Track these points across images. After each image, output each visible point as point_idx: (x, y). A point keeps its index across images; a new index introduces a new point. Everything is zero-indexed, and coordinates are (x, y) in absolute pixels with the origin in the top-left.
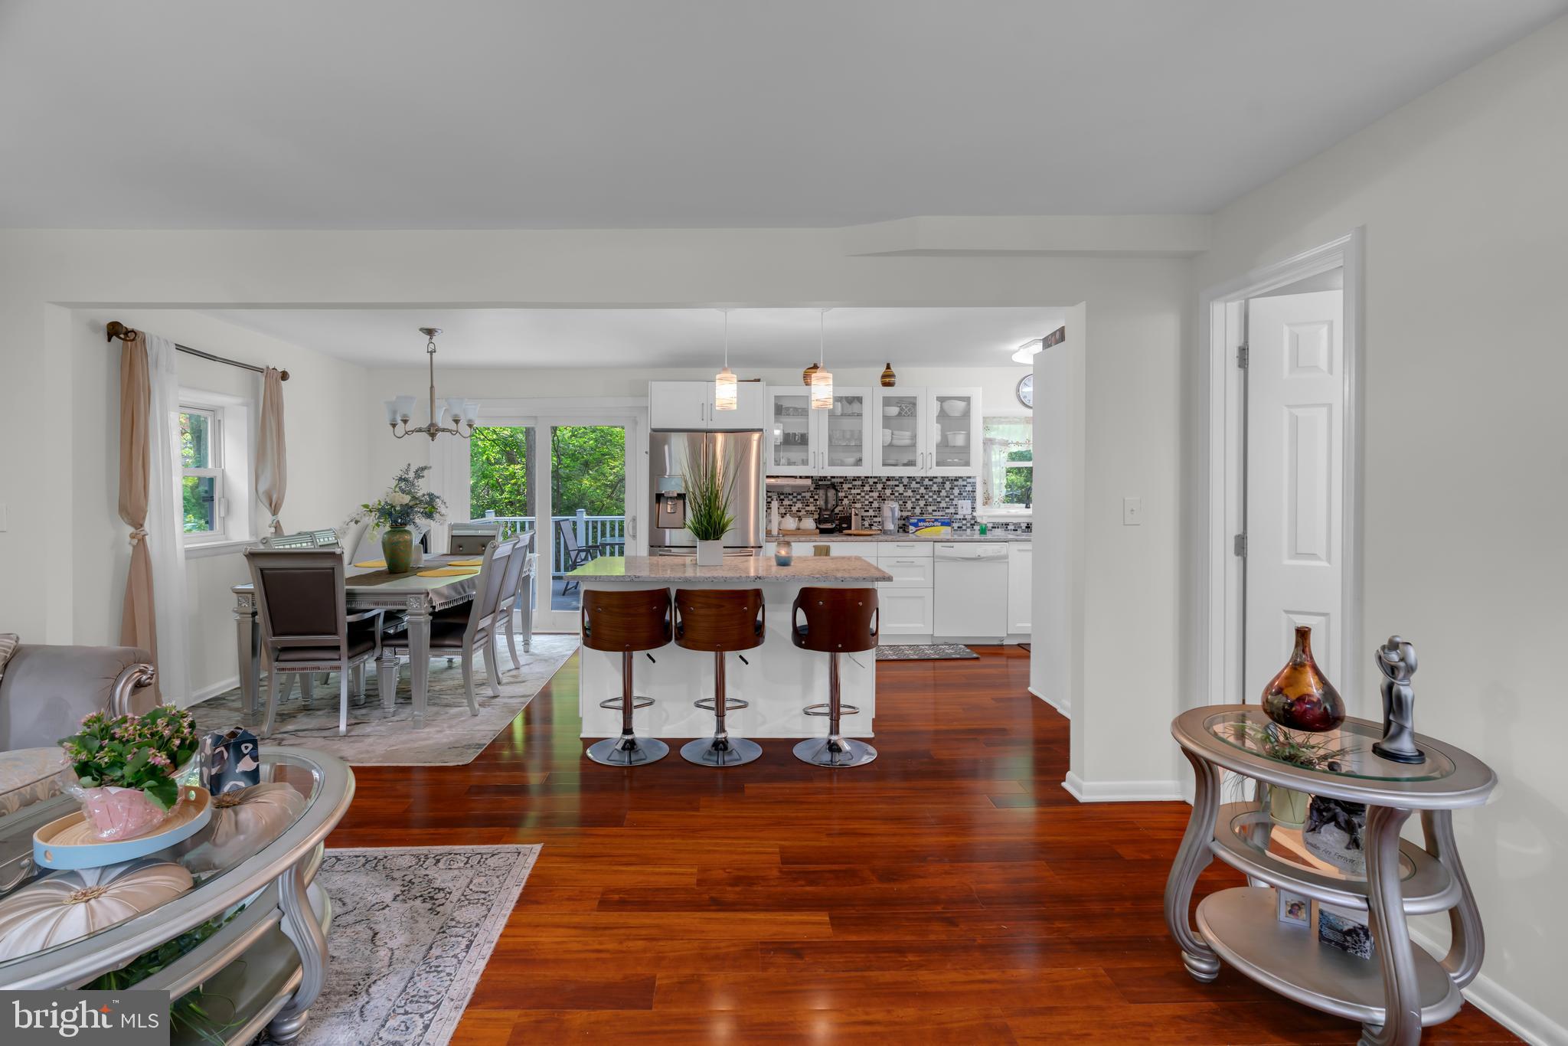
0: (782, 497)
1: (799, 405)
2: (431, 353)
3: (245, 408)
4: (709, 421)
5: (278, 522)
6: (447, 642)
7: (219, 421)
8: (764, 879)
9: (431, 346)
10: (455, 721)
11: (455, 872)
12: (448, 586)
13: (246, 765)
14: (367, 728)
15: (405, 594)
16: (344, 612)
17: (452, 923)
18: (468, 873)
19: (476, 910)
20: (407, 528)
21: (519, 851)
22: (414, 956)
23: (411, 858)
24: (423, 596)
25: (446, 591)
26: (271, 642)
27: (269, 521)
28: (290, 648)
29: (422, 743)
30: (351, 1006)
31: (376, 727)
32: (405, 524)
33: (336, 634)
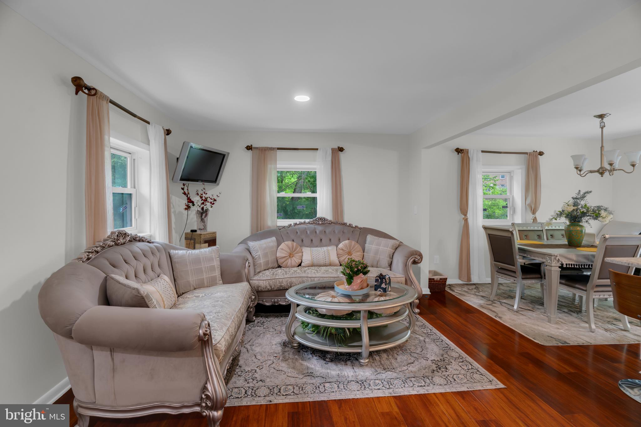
2: (602, 128)
3: (521, 170)
5: (535, 217)
6: (577, 286)
7: (512, 176)
9: (602, 124)
10: (575, 329)
11: (460, 368)
12: (578, 256)
13: (383, 286)
14: (530, 313)
15: (544, 254)
16: (518, 257)
17: (430, 378)
18: (463, 372)
19: (443, 381)
20: (581, 224)
21: (494, 382)
22: (408, 375)
23: (457, 355)
24: (553, 257)
25: (574, 258)
26: (494, 263)
27: (530, 217)
28: (501, 268)
29: (540, 328)
30: (379, 370)
31: (534, 314)
32: (579, 222)
33: (514, 266)
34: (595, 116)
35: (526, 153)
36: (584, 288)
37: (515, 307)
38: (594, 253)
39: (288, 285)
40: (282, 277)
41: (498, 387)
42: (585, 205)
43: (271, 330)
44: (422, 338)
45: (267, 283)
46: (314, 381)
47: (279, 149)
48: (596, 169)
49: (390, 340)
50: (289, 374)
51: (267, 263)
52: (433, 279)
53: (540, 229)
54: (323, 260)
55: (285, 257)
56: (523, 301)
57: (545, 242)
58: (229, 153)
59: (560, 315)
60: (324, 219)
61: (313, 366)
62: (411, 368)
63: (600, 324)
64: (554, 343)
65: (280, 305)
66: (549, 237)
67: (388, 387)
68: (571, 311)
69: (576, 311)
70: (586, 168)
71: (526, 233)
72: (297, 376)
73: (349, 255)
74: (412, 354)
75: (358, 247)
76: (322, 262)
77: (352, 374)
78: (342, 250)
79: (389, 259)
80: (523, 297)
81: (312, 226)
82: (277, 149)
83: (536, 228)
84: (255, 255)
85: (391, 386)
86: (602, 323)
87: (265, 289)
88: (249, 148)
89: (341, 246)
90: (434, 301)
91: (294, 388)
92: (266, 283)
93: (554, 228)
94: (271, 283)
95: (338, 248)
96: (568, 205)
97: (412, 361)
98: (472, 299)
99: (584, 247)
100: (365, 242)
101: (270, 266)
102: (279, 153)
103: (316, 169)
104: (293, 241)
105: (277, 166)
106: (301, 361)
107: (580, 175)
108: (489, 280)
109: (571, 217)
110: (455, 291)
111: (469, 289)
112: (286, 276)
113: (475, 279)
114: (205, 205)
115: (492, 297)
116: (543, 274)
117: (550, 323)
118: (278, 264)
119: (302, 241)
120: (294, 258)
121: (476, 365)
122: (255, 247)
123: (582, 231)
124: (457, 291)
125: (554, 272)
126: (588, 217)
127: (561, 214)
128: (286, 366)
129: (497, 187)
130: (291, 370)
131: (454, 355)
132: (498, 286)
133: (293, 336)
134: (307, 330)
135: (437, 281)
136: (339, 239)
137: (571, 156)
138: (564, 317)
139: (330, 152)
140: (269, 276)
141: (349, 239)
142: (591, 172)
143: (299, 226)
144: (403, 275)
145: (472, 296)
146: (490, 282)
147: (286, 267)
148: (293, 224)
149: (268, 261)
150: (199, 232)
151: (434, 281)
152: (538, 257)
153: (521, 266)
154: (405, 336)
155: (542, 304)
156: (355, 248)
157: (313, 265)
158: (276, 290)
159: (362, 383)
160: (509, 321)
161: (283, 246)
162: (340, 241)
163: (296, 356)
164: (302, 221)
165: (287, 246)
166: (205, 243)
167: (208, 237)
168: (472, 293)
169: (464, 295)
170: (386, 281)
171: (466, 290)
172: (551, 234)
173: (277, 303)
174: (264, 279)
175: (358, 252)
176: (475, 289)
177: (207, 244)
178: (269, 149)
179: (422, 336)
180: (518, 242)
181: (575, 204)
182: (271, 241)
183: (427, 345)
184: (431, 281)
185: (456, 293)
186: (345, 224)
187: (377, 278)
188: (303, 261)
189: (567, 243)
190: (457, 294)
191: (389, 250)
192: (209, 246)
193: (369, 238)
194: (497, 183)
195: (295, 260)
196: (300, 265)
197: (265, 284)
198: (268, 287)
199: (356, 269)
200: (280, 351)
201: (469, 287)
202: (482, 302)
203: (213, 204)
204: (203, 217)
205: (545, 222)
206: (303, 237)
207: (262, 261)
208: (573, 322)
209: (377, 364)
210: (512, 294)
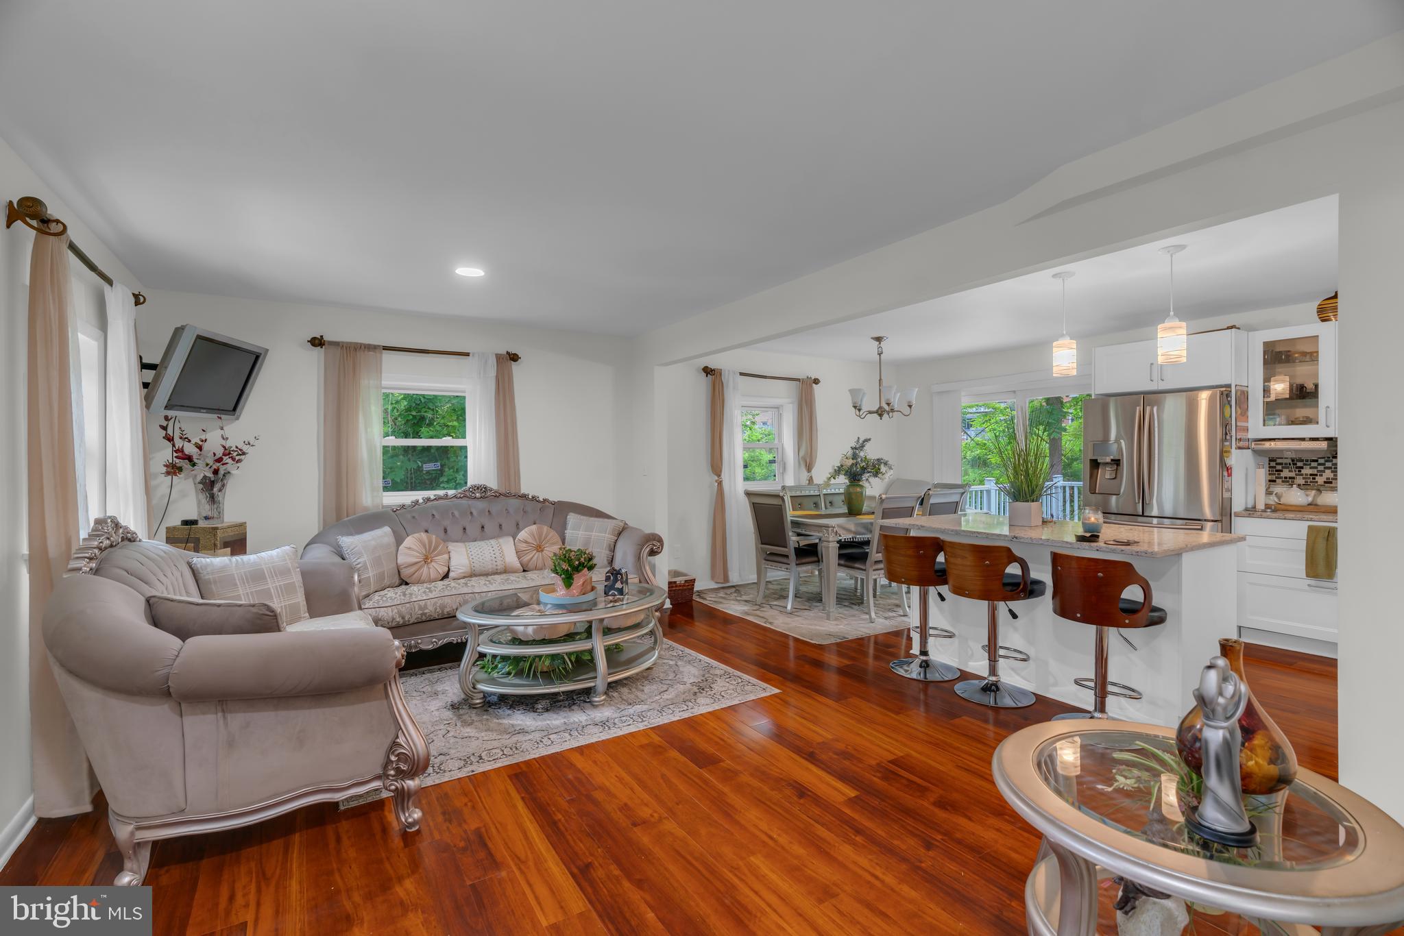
0: (1299, 464)
1: (1307, 348)
2: (880, 355)
4: (1160, 381)
5: (811, 477)
6: (857, 565)
7: (781, 414)
8: (860, 761)
9: (880, 349)
10: (855, 622)
11: (728, 684)
12: (857, 525)
13: (618, 585)
14: (806, 613)
15: (821, 526)
16: (790, 534)
17: (693, 701)
18: (732, 687)
19: (708, 701)
20: (861, 483)
21: (768, 690)
22: (663, 704)
23: (722, 672)
24: (830, 529)
25: (852, 528)
26: (761, 548)
27: (804, 475)
28: (772, 554)
29: (818, 627)
30: (622, 707)
31: (811, 614)
32: (859, 480)
33: (786, 547)
34: (872, 338)
35: (798, 380)
36: (864, 568)
37: (789, 607)
38: (872, 521)
39: (438, 610)
40: (425, 598)
41: (773, 693)
42: (865, 458)
43: (415, 694)
44: (671, 663)
45: (396, 611)
46: (530, 737)
47: (386, 348)
48: (875, 409)
49: (633, 665)
50: (485, 738)
51: (381, 577)
52: (675, 582)
53: (817, 493)
54: (492, 564)
55: (416, 563)
56: (798, 599)
57: (823, 511)
58: (267, 350)
59: (840, 610)
60: (485, 488)
61: (519, 722)
62: (665, 696)
63: (881, 613)
64: (833, 641)
65: (421, 651)
66: (828, 504)
67: (641, 720)
68: (853, 604)
69: (858, 603)
70: (865, 408)
71: (799, 500)
72: (500, 737)
73: (538, 551)
74: (663, 682)
75: (554, 535)
76: (489, 567)
77: (585, 718)
78: (526, 542)
79: (608, 552)
80: (798, 595)
81: (464, 502)
82: (384, 349)
83: (812, 493)
84: (356, 563)
85: (644, 719)
86: (883, 612)
87: (390, 624)
88: (317, 342)
89: (523, 535)
90: (679, 615)
91: (503, 751)
92: (392, 612)
93: (833, 491)
94: (404, 609)
95: (516, 540)
96: (847, 458)
97: (665, 689)
98: (733, 606)
99: (864, 514)
100: (564, 526)
101: (387, 582)
102: (387, 357)
103: (464, 392)
104: (426, 531)
105: (383, 382)
106: (495, 720)
107: (860, 416)
108: (753, 578)
109: (851, 474)
110: (708, 599)
111: (726, 594)
112: (431, 596)
113: (734, 578)
114: (223, 464)
115: (759, 600)
116: (820, 557)
117: (829, 620)
118: (401, 579)
119: (446, 531)
120: (433, 563)
121: (746, 677)
122: (355, 548)
123: (862, 493)
124: (710, 599)
125: (831, 552)
126: (868, 475)
127: (838, 471)
128: (475, 731)
129: (756, 427)
130: (486, 733)
131: (718, 672)
132: (766, 585)
133: (474, 688)
134: (496, 674)
135: (680, 586)
136: (518, 524)
137: (850, 391)
138: (845, 612)
139: (492, 361)
140: (395, 598)
141: (535, 524)
142: (870, 412)
143: (435, 502)
144: (634, 574)
145: (732, 602)
146: (756, 581)
147: (419, 582)
148: (421, 501)
149: (384, 572)
150: (202, 524)
151: (676, 586)
152: (815, 531)
153: (795, 548)
154: (652, 657)
155: (820, 600)
156: (548, 538)
157: (472, 575)
158: (413, 624)
159: (604, 724)
160: (783, 625)
161: (409, 541)
162: (518, 528)
163: (485, 717)
164: (441, 493)
165: (421, 541)
166: (224, 548)
167: (230, 534)
168: (731, 598)
169: (721, 603)
170: (622, 578)
171: (724, 596)
172: (830, 500)
173: (416, 647)
174: (387, 605)
175: (553, 544)
176: (735, 592)
177: (229, 549)
178: (365, 348)
179: (672, 660)
180: (790, 514)
181: (855, 456)
182: (383, 534)
183: (681, 669)
184: (672, 587)
185: (709, 601)
186: (524, 496)
187: (608, 574)
188: (452, 568)
189: (847, 511)
190: (711, 602)
191: (608, 537)
192: (233, 554)
193: (572, 518)
194: (757, 419)
195: (438, 567)
196: (446, 576)
197: (390, 614)
198: (398, 620)
199: (577, 563)
200: (451, 716)
201: (726, 591)
202: (746, 608)
203: (239, 461)
204: (215, 490)
205: (822, 483)
206: (446, 523)
207: (371, 573)
208: (854, 616)
209: (617, 702)
210: (784, 594)
